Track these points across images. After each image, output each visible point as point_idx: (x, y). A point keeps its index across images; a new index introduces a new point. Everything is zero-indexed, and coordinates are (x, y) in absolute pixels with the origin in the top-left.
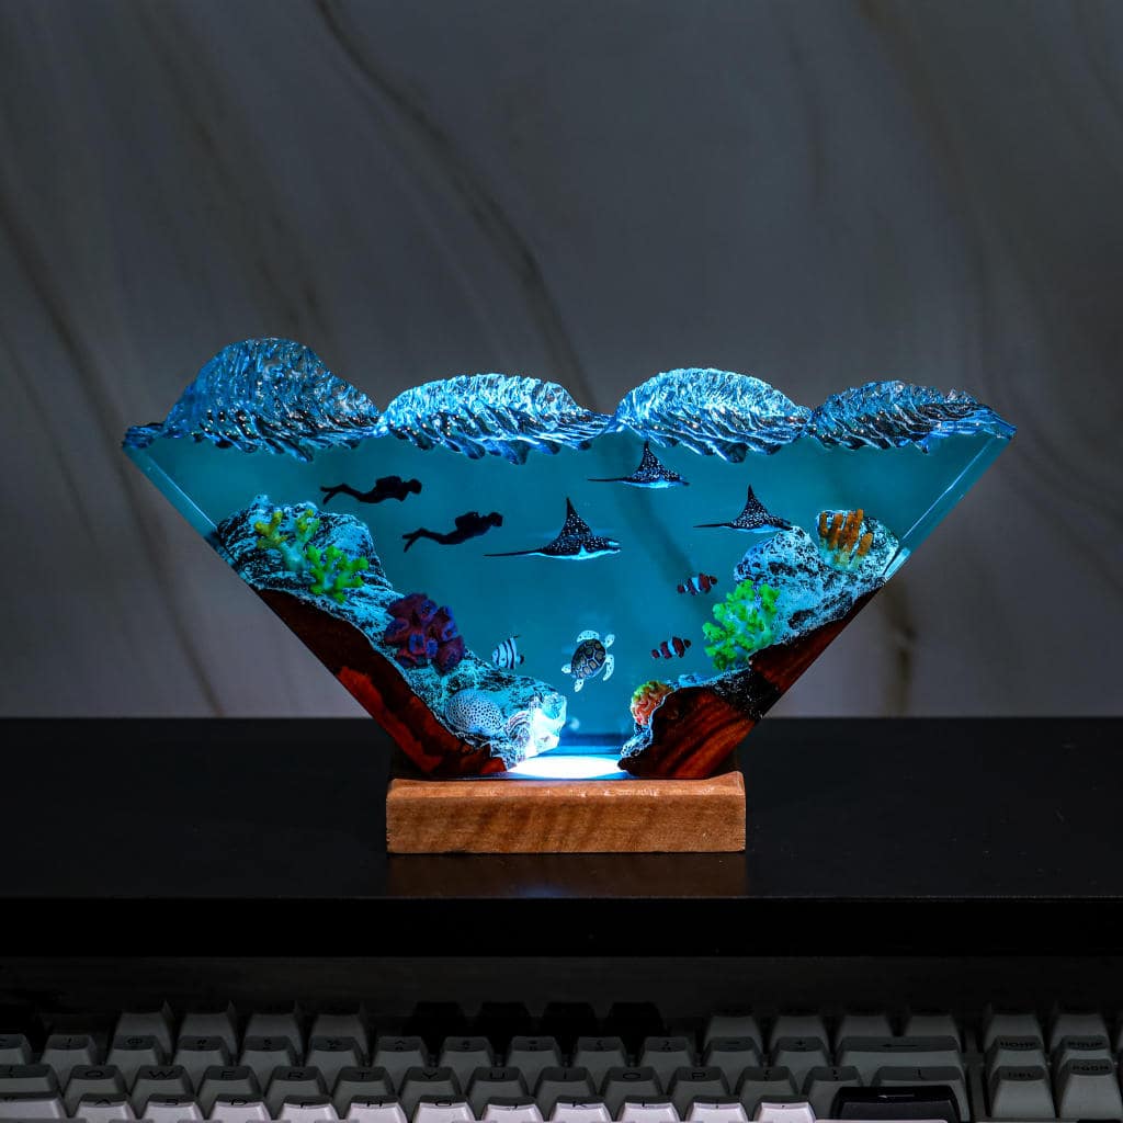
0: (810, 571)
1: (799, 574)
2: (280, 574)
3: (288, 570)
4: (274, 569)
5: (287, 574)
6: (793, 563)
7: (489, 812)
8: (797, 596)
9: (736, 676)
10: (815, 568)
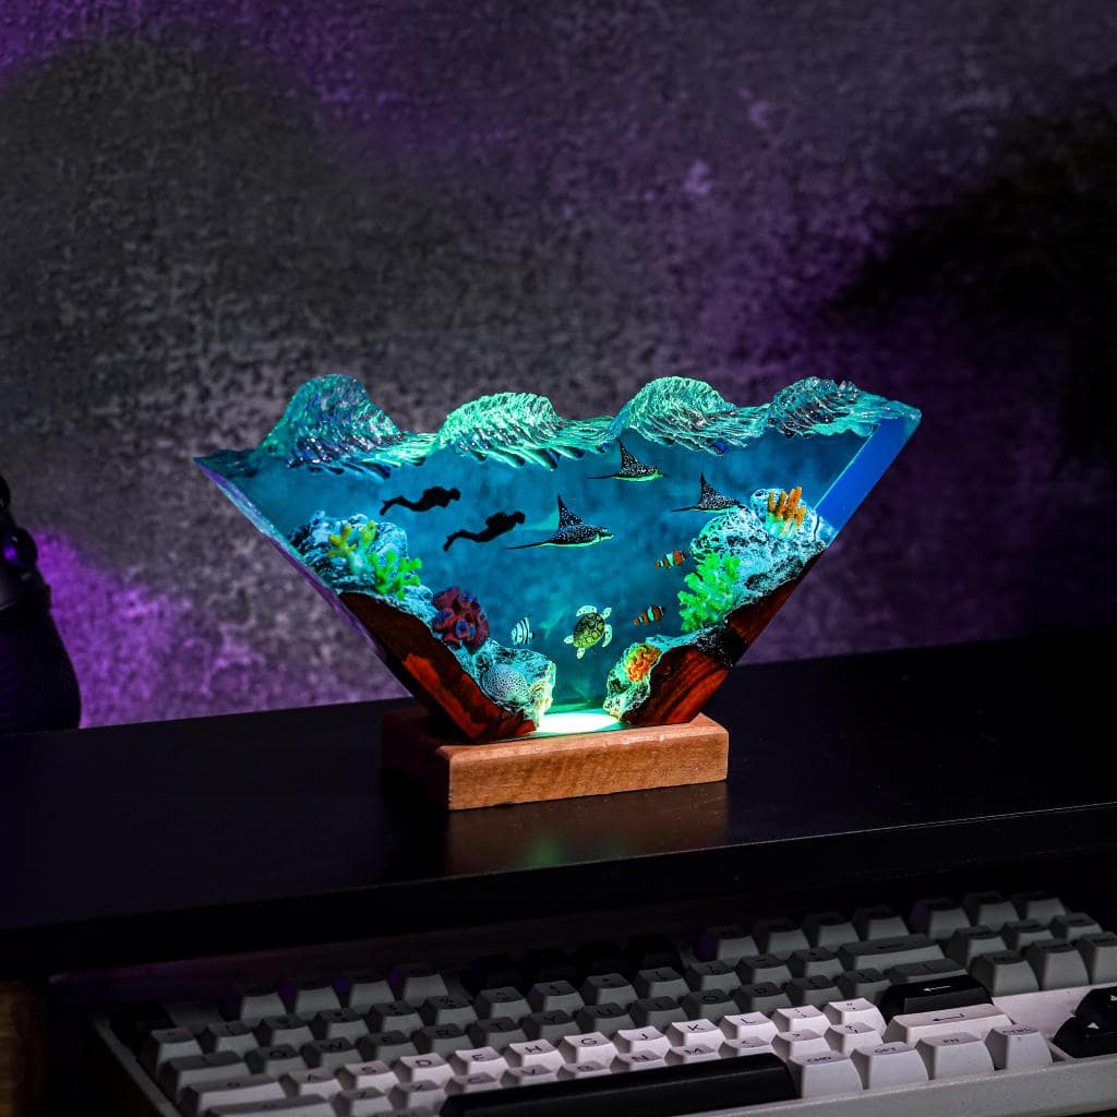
0: (759, 541)
1: (751, 544)
2: (346, 578)
3: (351, 574)
4: (341, 575)
5: (352, 578)
6: (746, 536)
7: (530, 767)
8: (748, 563)
9: (709, 635)
10: (764, 539)
